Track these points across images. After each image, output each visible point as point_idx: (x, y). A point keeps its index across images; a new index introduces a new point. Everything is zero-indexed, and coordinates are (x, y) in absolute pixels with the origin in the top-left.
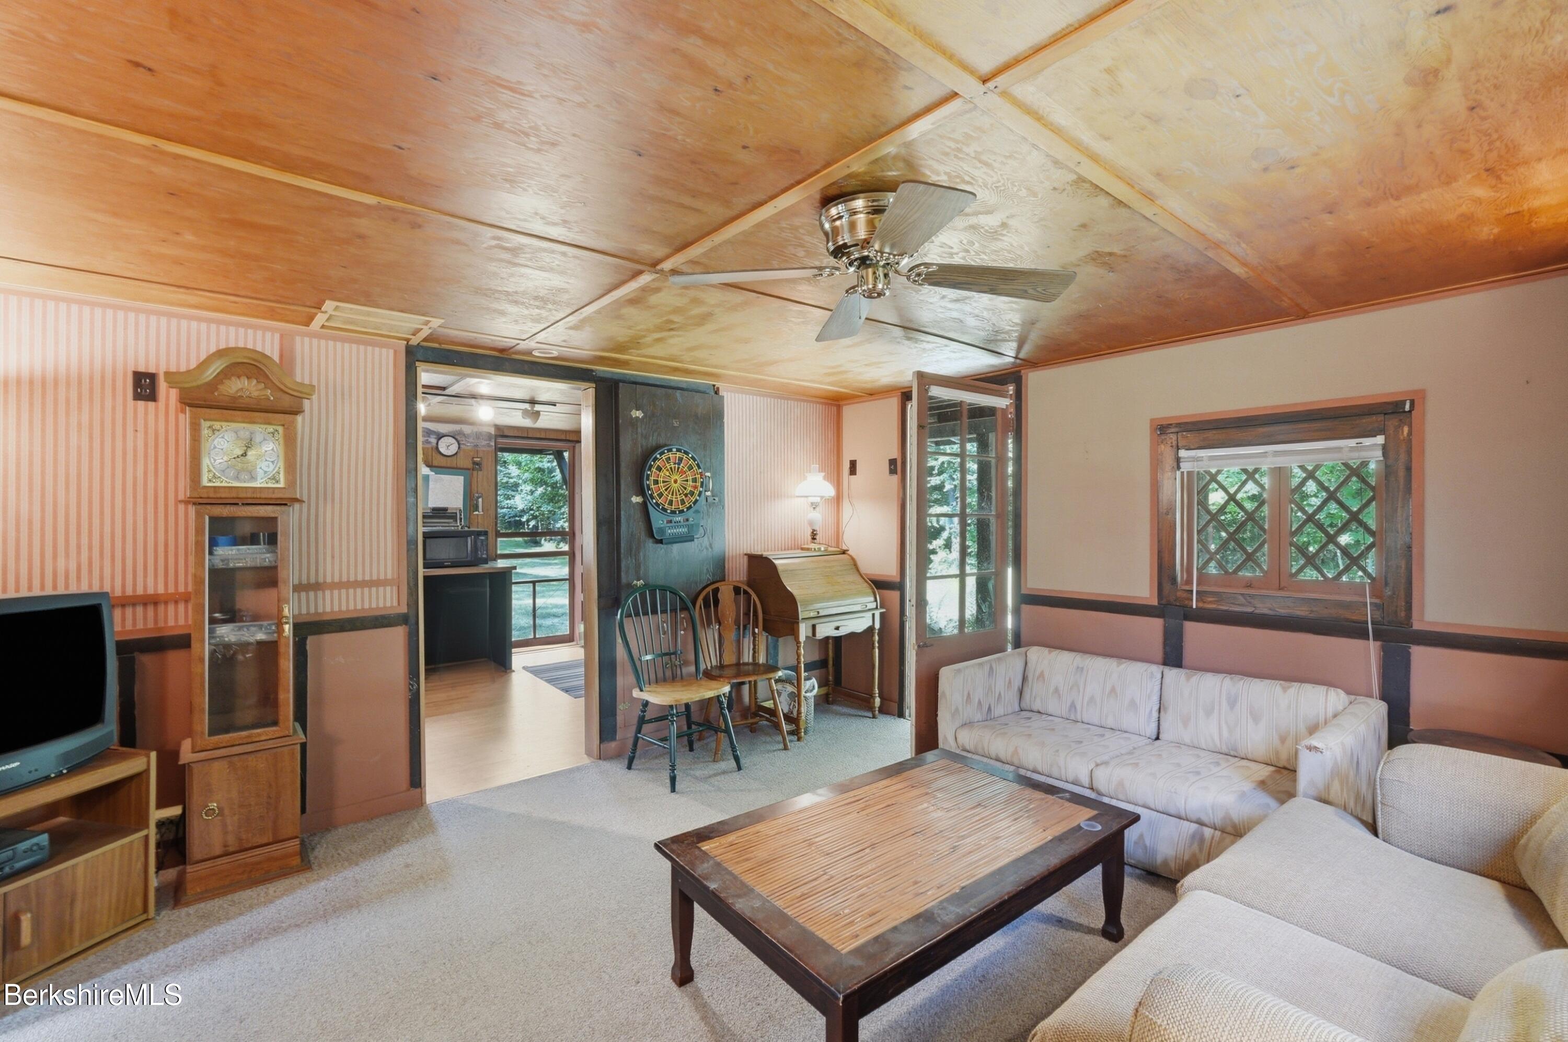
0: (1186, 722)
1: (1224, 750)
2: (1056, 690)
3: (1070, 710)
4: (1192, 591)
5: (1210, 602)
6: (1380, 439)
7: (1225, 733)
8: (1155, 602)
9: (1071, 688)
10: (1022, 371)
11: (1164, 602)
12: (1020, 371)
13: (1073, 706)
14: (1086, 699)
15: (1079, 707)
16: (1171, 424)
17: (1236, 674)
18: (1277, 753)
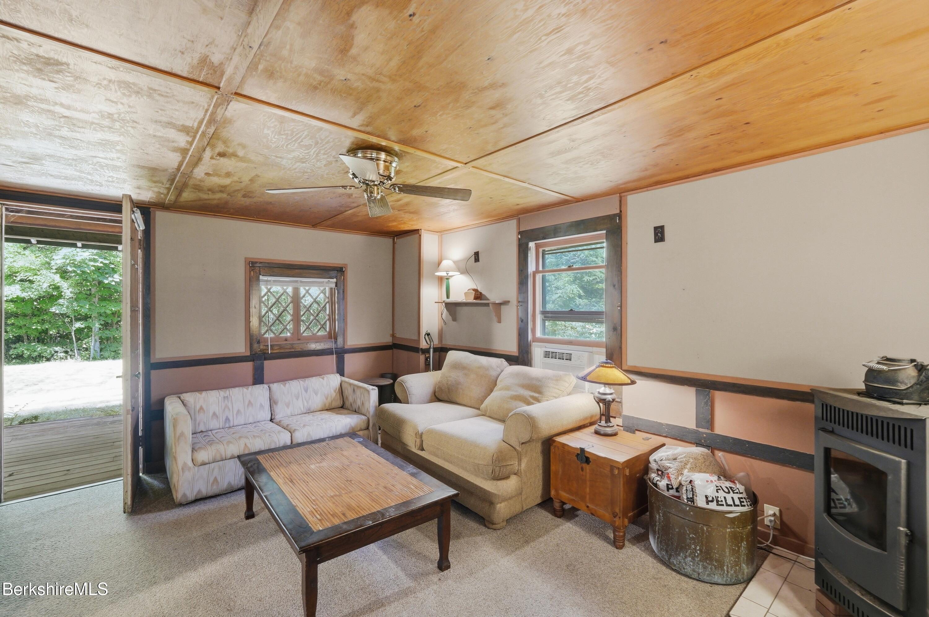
0: (288, 405)
1: (305, 411)
2: (214, 414)
3: (225, 422)
4: (268, 345)
5: (276, 350)
6: (335, 280)
7: (306, 404)
8: (248, 354)
9: (224, 410)
10: (152, 209)
11: (253, 353)
12: (150, 208)
13: (227, 419)
14: (235, 413)
15: (231, 419)
16: (257, 262)
17: (291, 379)
18: (325, 405)
